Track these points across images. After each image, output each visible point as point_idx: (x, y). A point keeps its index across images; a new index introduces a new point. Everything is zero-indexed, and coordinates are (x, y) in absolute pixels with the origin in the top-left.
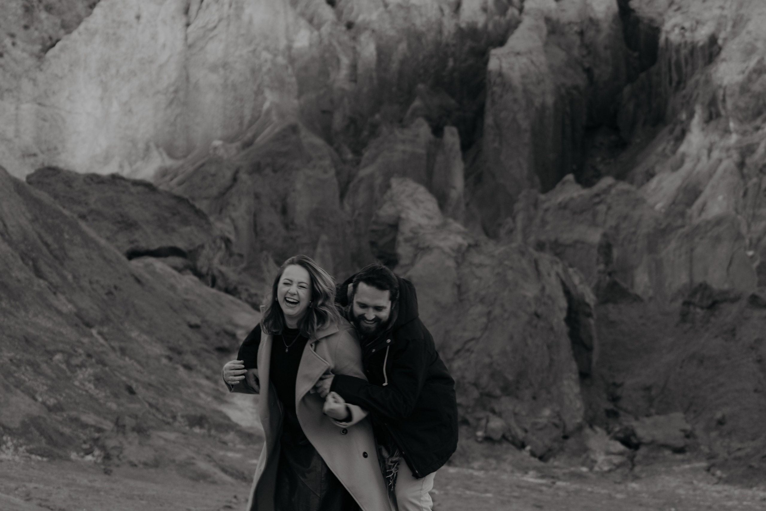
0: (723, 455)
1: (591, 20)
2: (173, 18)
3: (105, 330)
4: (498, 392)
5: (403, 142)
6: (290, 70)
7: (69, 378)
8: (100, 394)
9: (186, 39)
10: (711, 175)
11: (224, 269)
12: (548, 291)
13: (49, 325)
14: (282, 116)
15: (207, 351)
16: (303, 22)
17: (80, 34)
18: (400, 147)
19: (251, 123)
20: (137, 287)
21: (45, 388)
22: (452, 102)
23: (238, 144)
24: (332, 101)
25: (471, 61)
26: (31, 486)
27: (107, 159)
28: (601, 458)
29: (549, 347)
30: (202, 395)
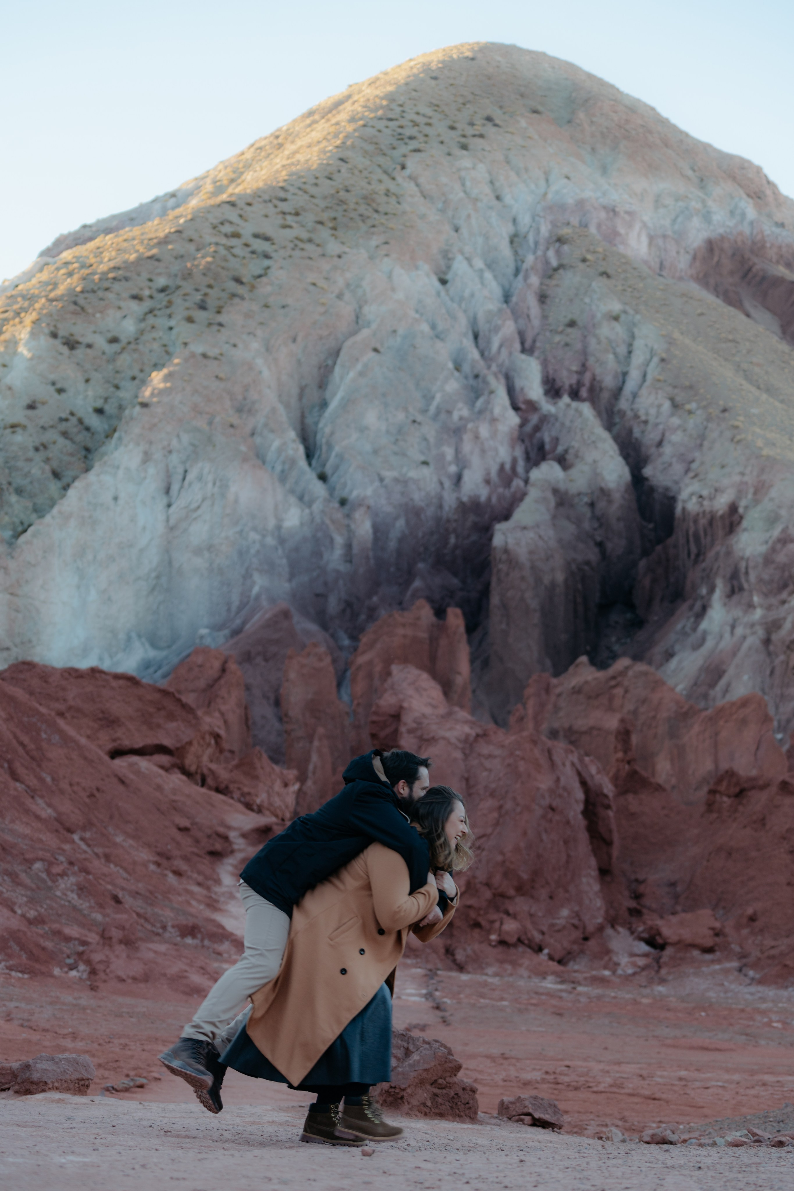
0: (755, 953)
1: (602, 490)
2: (153, 498)
3: (88, 835)
4: (512, 892)
5: (404, 625)
6: (280, 552)
7: (50, 888)
8: (84, 905)
9: (168, 520)
10: (734, 654)
11: (213, 766)
12: (563, 781)
13: (27, 831)
14: (272, 600)
15: (198, 855)
16: (292, 500)
17: (53, 517)
18: (401, 631)
19: (240, 609)
20: (121, 788)
21: (25, 899)
22: (455, 582)
23: (226, 632)
24: (326, 584)
25: (474, 537)
26: (12, 1005)
27: (86, 651)
28: (624, 960)
29: (566, 842)
30: (194, 903)
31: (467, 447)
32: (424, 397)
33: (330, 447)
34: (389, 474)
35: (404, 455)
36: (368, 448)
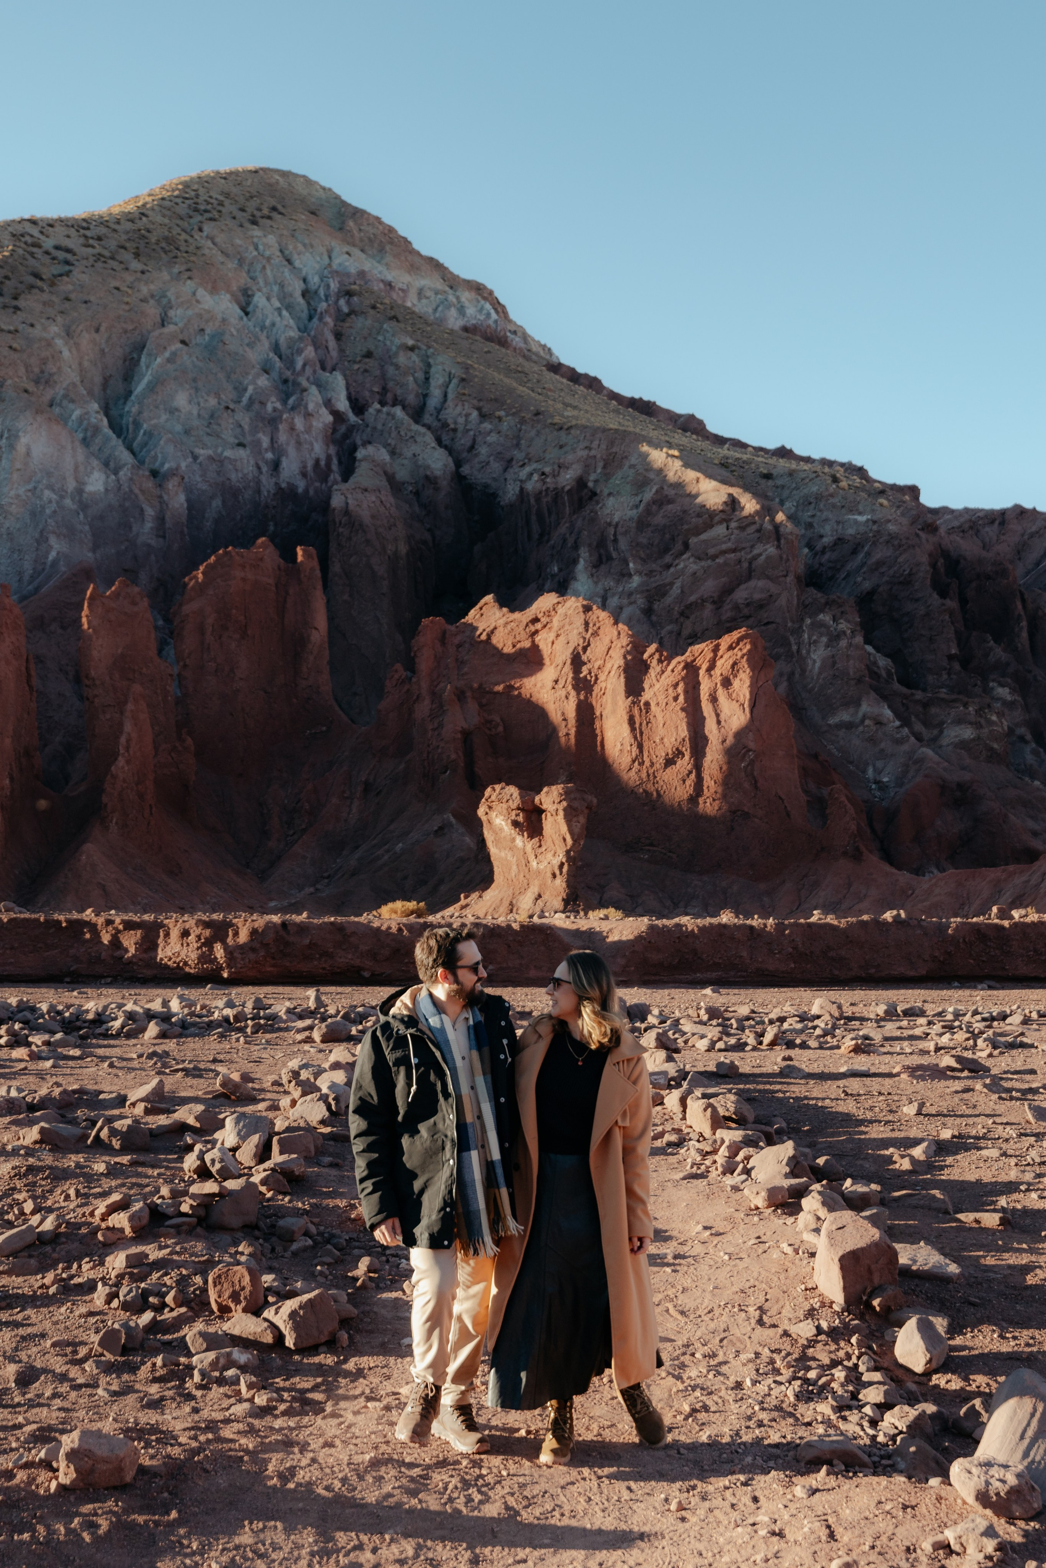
1: (427, 478)
5: (243, 567)
6: (83, 519)
16: (96, 464)
19: (34, 577)
23: (18, 594)
24: (135, 558)
31: (283, 437)
32: (235, 388)
33: (137, 425)
34: (202, 452)
35: (218, 436)
36: (179, 428)
